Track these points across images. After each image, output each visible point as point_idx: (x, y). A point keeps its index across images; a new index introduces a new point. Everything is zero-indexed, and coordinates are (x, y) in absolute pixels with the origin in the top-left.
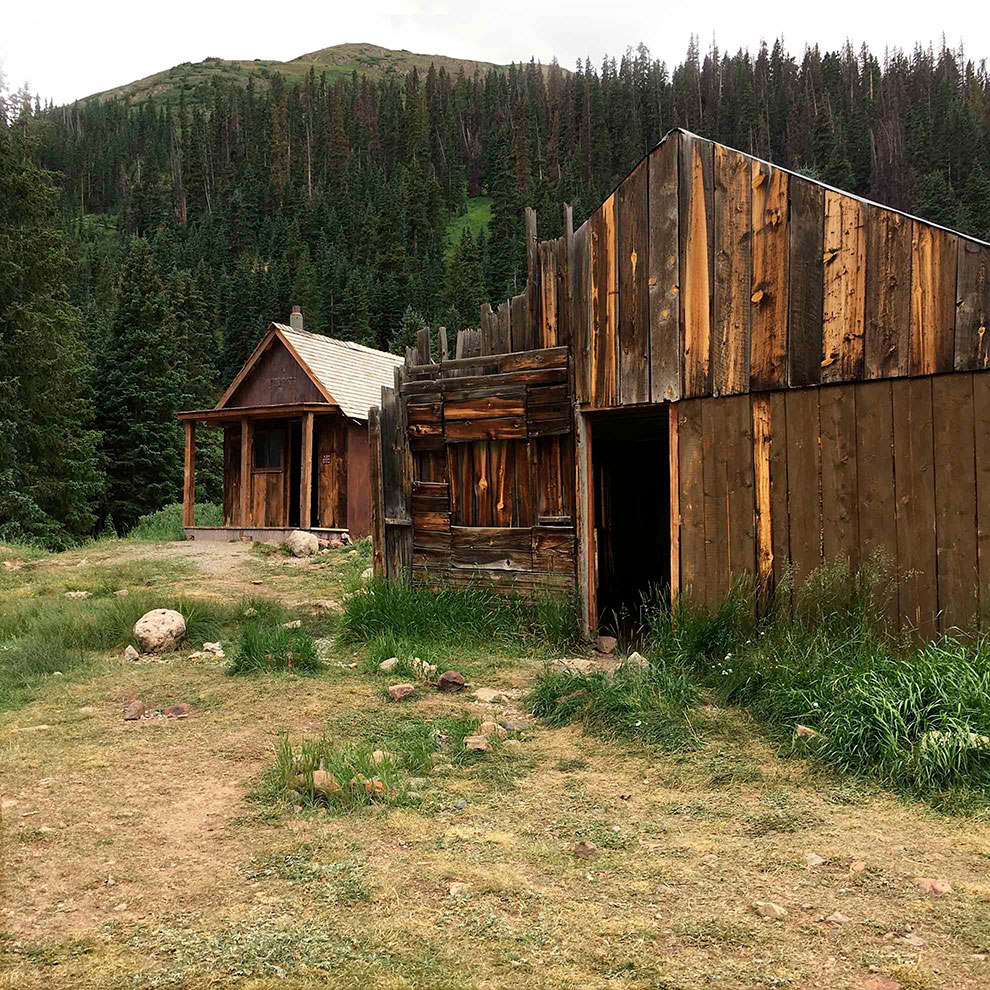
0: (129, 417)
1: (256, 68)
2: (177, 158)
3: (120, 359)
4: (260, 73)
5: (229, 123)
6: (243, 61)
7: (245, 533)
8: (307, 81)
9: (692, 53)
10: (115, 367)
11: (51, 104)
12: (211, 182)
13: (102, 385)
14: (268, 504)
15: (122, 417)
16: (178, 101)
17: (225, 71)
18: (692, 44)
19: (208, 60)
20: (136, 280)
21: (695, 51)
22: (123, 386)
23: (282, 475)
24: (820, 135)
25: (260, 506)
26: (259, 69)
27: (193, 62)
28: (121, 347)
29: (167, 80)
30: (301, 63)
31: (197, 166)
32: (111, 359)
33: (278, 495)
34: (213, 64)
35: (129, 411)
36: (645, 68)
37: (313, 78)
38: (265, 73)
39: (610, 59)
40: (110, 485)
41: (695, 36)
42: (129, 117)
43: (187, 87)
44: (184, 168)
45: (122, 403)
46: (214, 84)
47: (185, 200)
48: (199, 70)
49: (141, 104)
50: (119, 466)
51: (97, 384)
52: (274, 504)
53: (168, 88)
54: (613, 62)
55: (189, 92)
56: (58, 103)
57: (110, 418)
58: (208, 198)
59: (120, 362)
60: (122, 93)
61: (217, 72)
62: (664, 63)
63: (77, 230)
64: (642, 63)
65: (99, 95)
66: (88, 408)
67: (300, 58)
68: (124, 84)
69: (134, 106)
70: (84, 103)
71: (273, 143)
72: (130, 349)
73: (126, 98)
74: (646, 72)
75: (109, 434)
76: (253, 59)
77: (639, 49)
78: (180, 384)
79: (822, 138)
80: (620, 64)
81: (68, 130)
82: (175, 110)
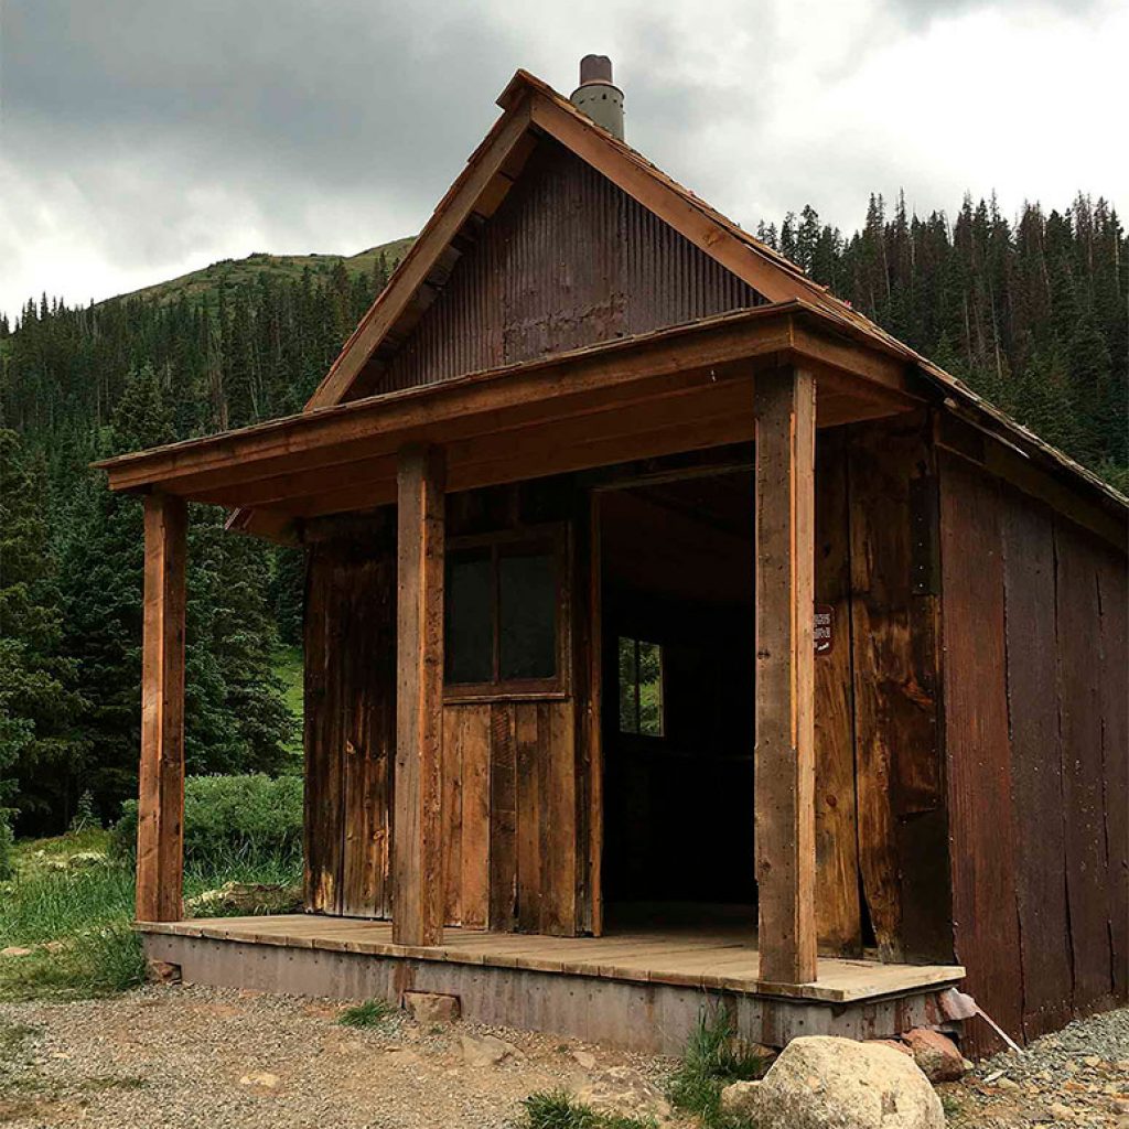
0: (123, 638)
1: (312, 263)
2: (215, 362)
3: (109, 549)
4: (317, 269)
5: (280, 319)
6: (296, 257)
7: (422, 976)
8: (376, 268)
9: (874, 215)
10: (100, 561)
11: (62, 304)
12: (259, 386)
13: (80, 589)
14: (502, 831)
15: (110, 638)
16: (217, 301)
17: (274, 266)
18: (872, 206)
19: (254, 256)
20: (136, 429)
21: (877, 214)
22: (113, 590)
23: (568, 709)
24: (1060, 303)
25: (466, 833)
26: (317, 265)
27: (235, 259)
28: (111, 531)
29: (205, 279)
30: (366, 256)
31: (240, 364)
32: (95, 549)
33: (548, 794)
34: (259, 260)
35: (123, 628)
36: (813, 236)
37: (384, 266)
38: (322, 268)
39: (767, 226)
40: (91, 744)
41: (877, 196)
42: (157, 318)
43: (230, 286)
44: (225, 372)
45: (113, 616)
46: (261, 281)
47: (225, 406)
48: (243, 266)
49: (171, 305)
50: (108, 714)
51: (71, 587)
52: (528, 828)
53: (205, 287)
54: (772, 230)
55: (230, 291)
56: (71, 305)
57: (92, 640)
58: (255, 401)
59: (108, 553)
60: (148, 294)
61: (265, 268)
62: (837, 230)
63: (92, 444)
64: (809, 231)
65: (121, 297)
66: (50, 621)
67: (366, 252)
68: (152, 285)
69: (164, 307)
70: (103, 306)
71: (336, 336)
72: (124, 533)
73: (154, 299)
74: (815, 240)
75: (88, 664)
76: (308, 254)
77: (805, 214)
78: (208, 586)
79: (1063, 307)
80: (780, 232)
81: (82, 330)
82: (213, 312)
